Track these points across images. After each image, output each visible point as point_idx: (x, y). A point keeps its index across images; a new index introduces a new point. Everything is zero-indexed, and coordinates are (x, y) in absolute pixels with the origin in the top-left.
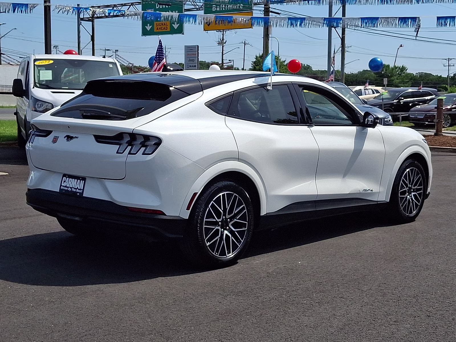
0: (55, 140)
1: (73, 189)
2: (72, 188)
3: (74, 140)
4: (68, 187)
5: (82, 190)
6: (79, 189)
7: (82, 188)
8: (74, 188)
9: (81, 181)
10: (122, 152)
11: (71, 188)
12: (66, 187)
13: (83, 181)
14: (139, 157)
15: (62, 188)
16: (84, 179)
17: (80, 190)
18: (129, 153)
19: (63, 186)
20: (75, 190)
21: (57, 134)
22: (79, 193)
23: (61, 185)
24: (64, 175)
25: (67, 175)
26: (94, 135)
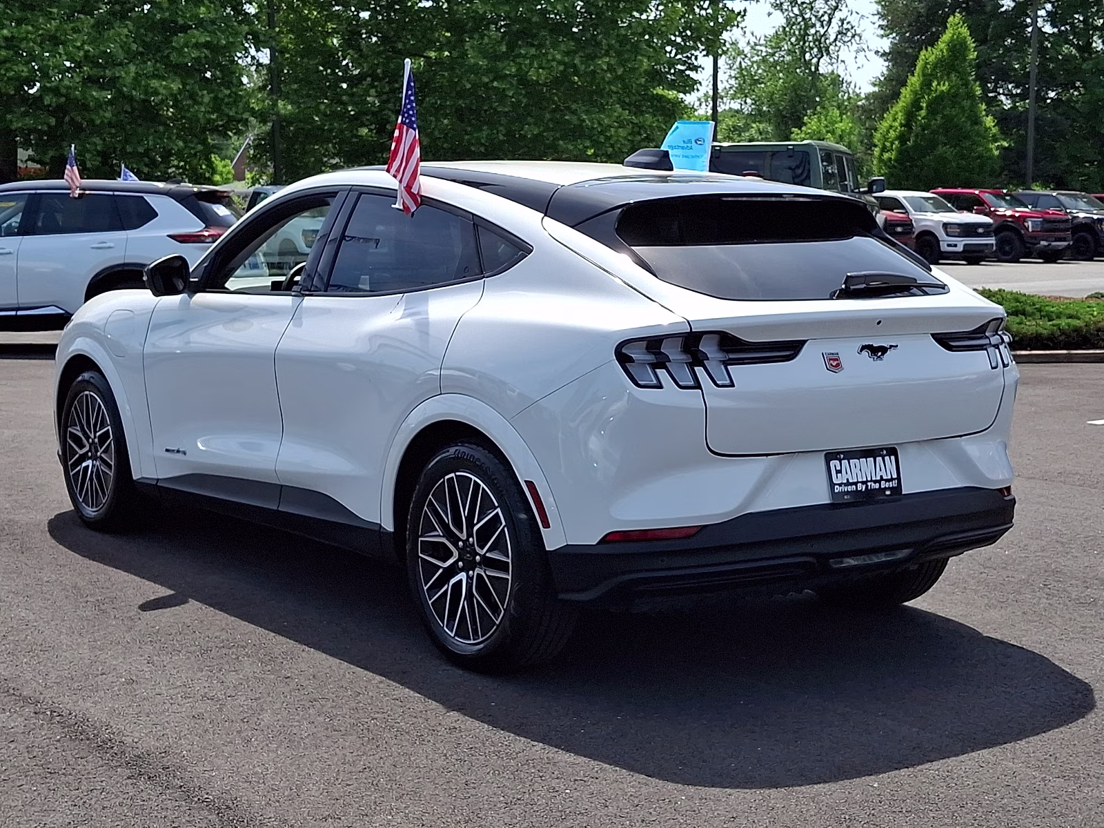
1: (869, 484)
2: (867, 481)
4: (855, 484)
5: (895, 479)
6: (887, 481)
7: (895, 476)
8: (871, 481)
9: (887, 458)
10: (996, 364)
11: (863, 483)
12: (848, 484)
13: (893, 458)
15: (837, 489)
16: (892, 451)
17: (892, 479)
18: (1004, 365)
19: (840, 485)
20: (877, 486)
21: (830, 348)
22: (889, 488)
23: (832, 485)
24: (830, 456)
25: (842, 453)
26: (932, 335)
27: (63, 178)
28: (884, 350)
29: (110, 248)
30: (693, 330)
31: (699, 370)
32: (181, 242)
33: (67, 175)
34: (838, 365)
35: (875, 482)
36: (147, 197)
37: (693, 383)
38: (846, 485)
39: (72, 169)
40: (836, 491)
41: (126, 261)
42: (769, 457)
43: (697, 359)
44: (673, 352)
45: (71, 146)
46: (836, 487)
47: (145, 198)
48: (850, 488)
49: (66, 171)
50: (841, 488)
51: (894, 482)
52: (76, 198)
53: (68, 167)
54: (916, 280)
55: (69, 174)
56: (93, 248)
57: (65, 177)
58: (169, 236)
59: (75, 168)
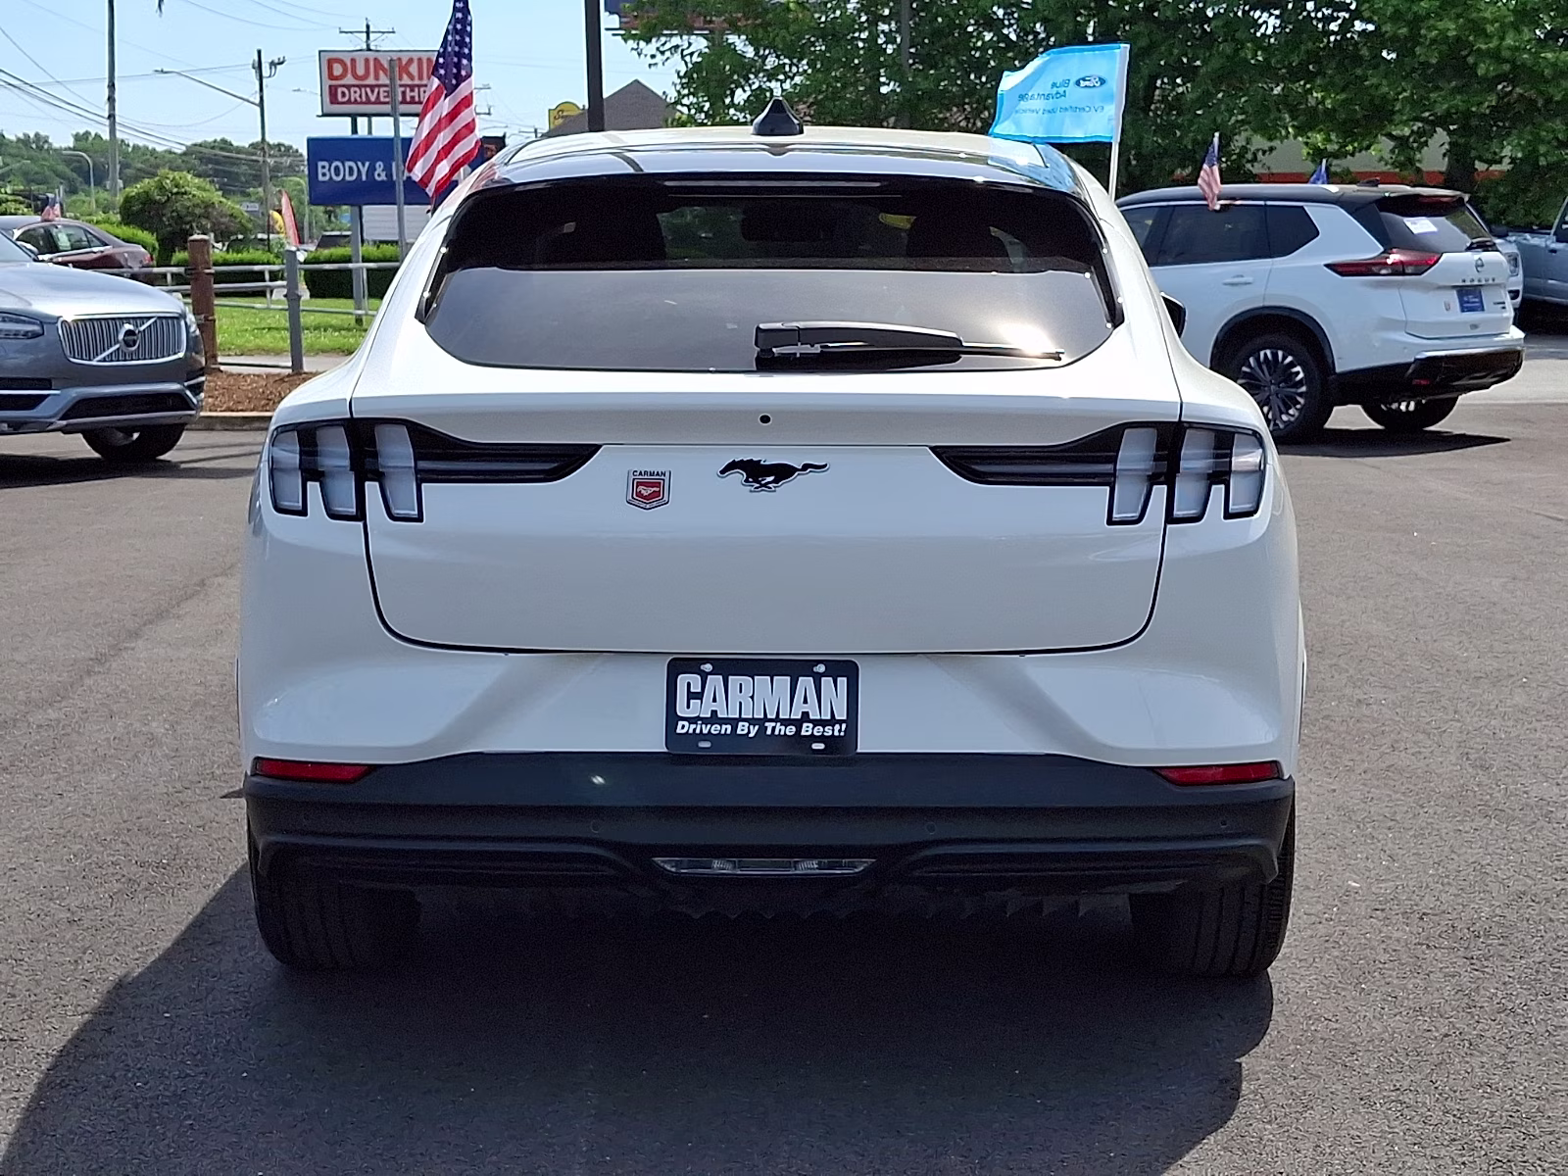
0: (649, 490)
1: (769, 725)
2: (766, 719)
3: (798, 479)
4: (734, 722)
5: (840, 722)
6: (816, 723)
7: (841, 715)
8: (777, 720)
9: (827, 682)
10: (1137, 514)
11: (752, 721)
12: (714, 719)
13: (842, 681)
14: (1214, 530)
15: (682, 728)
16: (845, 668)
17: (833, 721)
18: (1170, 519)
19: (692, 721)
20: (791, 730)
21: (650, 461)
22: (822, 739)
23: (672, 718)
24: (680, 665)
25: (707, 661)
26: (933, 449)
27: (1196, 184)
28: (783, 472)
29: (1246, 284)
30: (355, 416)
31: (372, 488)
32: (1342, 274)
33: (1203, 179)
34: (656, 494)
35: (786, 722)
36: (1311, 209)
37: (354, 510)
38: (705, 721)
39: (1212, 171)
40: (679, 730)
41: (1267, 304)
42: (510, 655)
43: (366, 465)
44: (336, 453)
45: (1214, 136)
46: (680, 723)
47: (1306, 208)
48: (715, 729)
49: (1202, 173)
50: (693, 726)
51: (837, 727)
52: (1216, 211)
53: (1205, 166)
54: (960, 341)
55: (1206, 178)
56: (1226, 284)
57: (1200, 181)
58: (1327, 266)
59: (1216, 168)
